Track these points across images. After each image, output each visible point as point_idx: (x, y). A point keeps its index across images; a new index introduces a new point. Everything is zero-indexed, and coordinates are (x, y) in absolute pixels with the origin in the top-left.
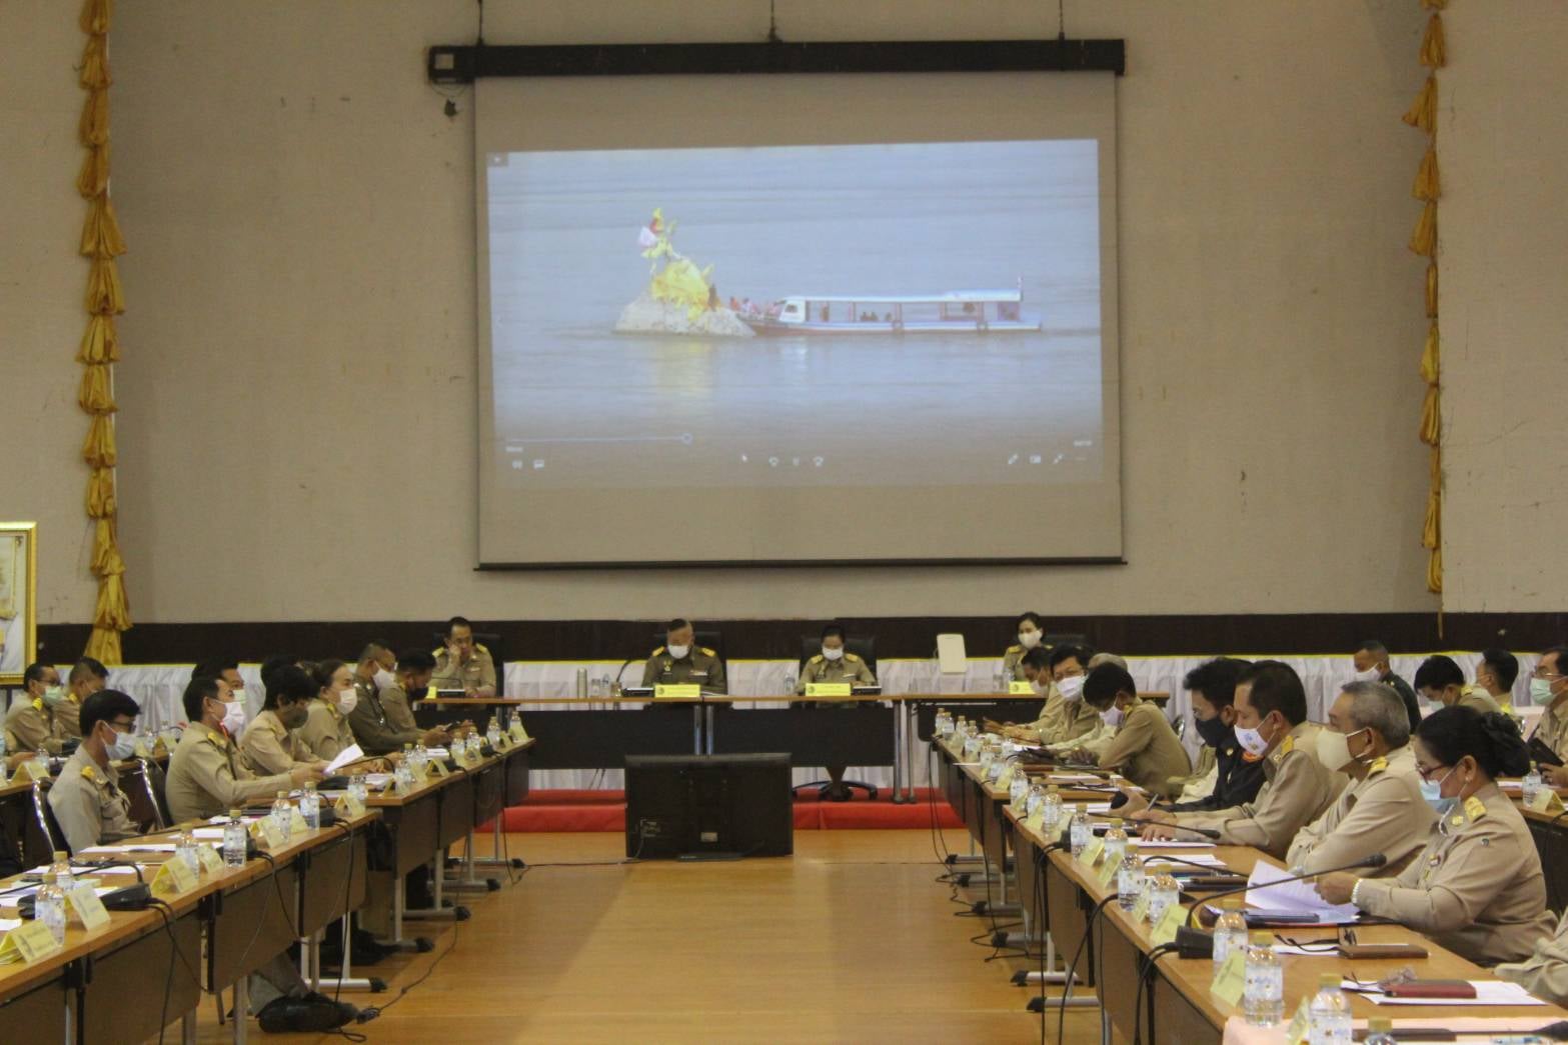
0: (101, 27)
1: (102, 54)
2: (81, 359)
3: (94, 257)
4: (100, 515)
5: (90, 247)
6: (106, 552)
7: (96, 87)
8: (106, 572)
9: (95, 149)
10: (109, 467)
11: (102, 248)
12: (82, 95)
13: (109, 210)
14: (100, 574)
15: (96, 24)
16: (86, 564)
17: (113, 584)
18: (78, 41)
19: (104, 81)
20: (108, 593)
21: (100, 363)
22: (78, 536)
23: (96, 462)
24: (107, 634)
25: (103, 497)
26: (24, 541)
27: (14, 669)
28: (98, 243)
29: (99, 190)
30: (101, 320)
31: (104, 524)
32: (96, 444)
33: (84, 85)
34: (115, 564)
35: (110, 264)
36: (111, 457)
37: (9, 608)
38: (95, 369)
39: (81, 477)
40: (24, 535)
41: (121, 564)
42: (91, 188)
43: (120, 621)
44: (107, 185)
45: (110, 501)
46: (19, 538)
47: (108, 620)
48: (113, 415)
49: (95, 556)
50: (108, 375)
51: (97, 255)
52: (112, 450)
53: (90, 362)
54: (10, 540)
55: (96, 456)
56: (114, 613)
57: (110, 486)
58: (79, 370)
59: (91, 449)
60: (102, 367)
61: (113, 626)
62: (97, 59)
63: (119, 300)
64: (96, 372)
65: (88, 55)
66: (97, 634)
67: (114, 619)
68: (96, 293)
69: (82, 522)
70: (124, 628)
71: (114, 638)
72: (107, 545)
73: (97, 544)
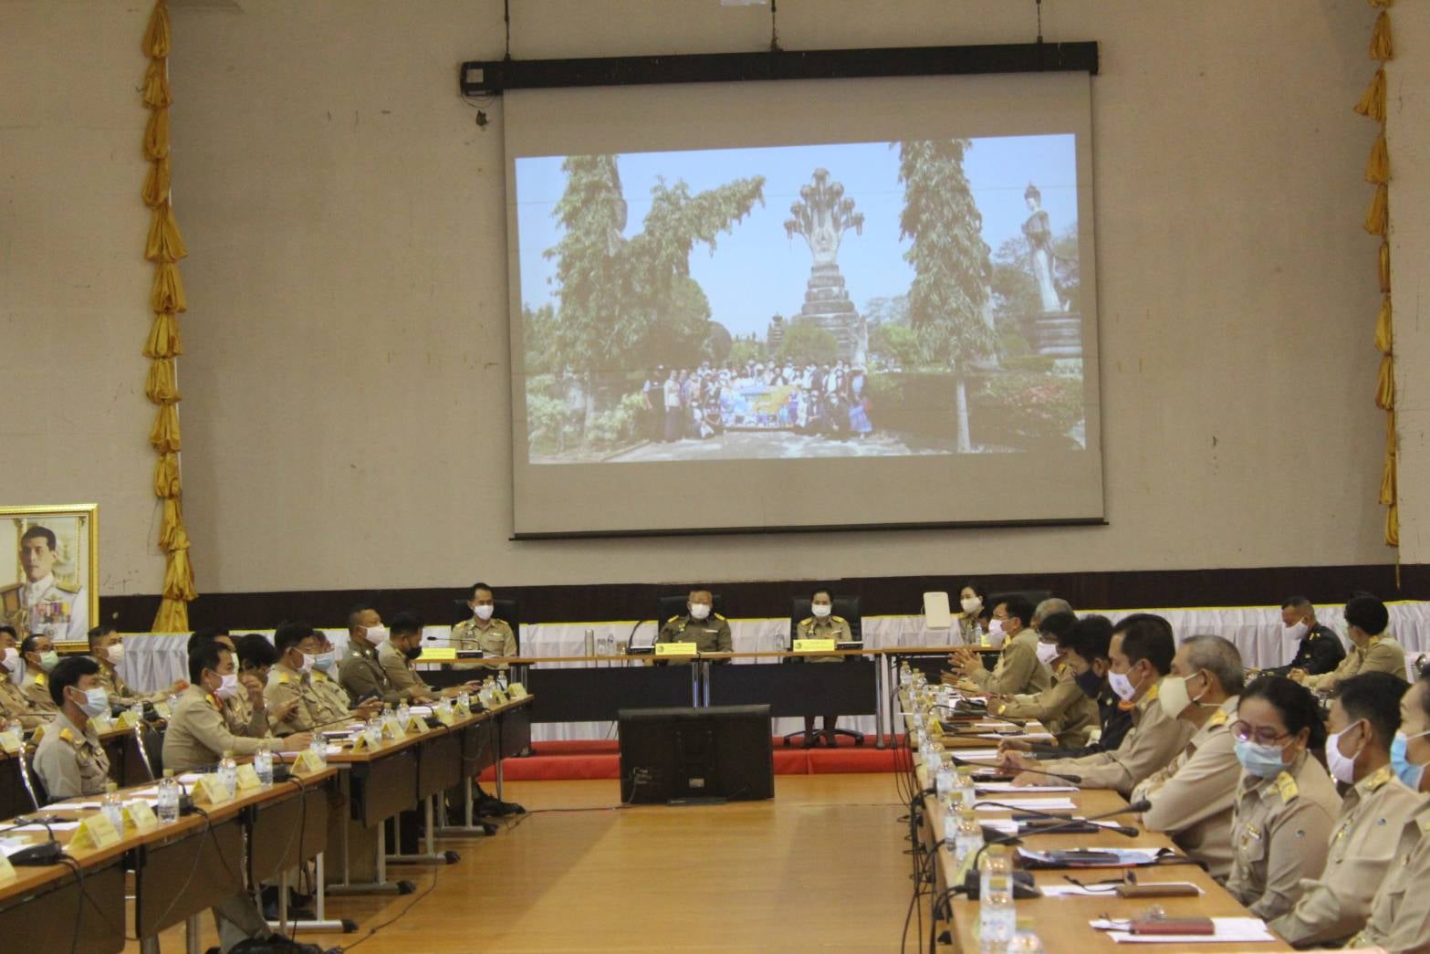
0: (161, 51)
1: (162, 75)
2: (148, 354)
3: (157, 261)
4: (168, 495)
5: (154, 252)
6: (173, 529)
7: (157, 107)
8: (173, 548)
9: (157, 162)
10: (174, 452)
11: (165, 252)
12: (143, 115)
13: (171, 217)
14: (167, 549)
15: (156, 50)
16: (155, 540)
17: (180, 558)
18: (141, 64)
19: (164, 101)
20: (175, 567)
21: (164, 357)
22: (145, 515)
23: (163, 447)
24: (175, 604)
25: (170, 479)
26: (87, 520)
27: (79, 638)
28: (161, 248)
29: (161, 200)
30: (165, 319)
31: (170, 504)
32: (162, 431)
33: (146, 104)
34: (181, 540)
35: (172, 267)
36: (175, 441)
37: (74, 582)
38: (160, 363)
39: (149, 461)
40: (87, 515)
41: (187, 539)
42: (154, 199)
43: (187, 592)
44: (168, 194)
45: (176, 482)
46: (82, 518)
47: (176, 591)
48: (177, 405)
49: (163, 532)
50: (172, 367)
51: (160, 257)
52: (177, 437)
53: (156, 356)
54: (74, 520)
55: (162, 441)
56: (181, 585)
57: (175, 469)
58: (146, 364)
59: (157, 436)
60: (166, 361)
61: (180, 596)
62: (157, 79)
63: (181, 301)
64: (161, 367)
65: (149, 76)
66: (166, 604)
67: (181, 591)
68: (160, 293)
69: (150, 501)
70: (191, 598)
71: (181, 607)
72: (174, 523)
73: (165, 523)
